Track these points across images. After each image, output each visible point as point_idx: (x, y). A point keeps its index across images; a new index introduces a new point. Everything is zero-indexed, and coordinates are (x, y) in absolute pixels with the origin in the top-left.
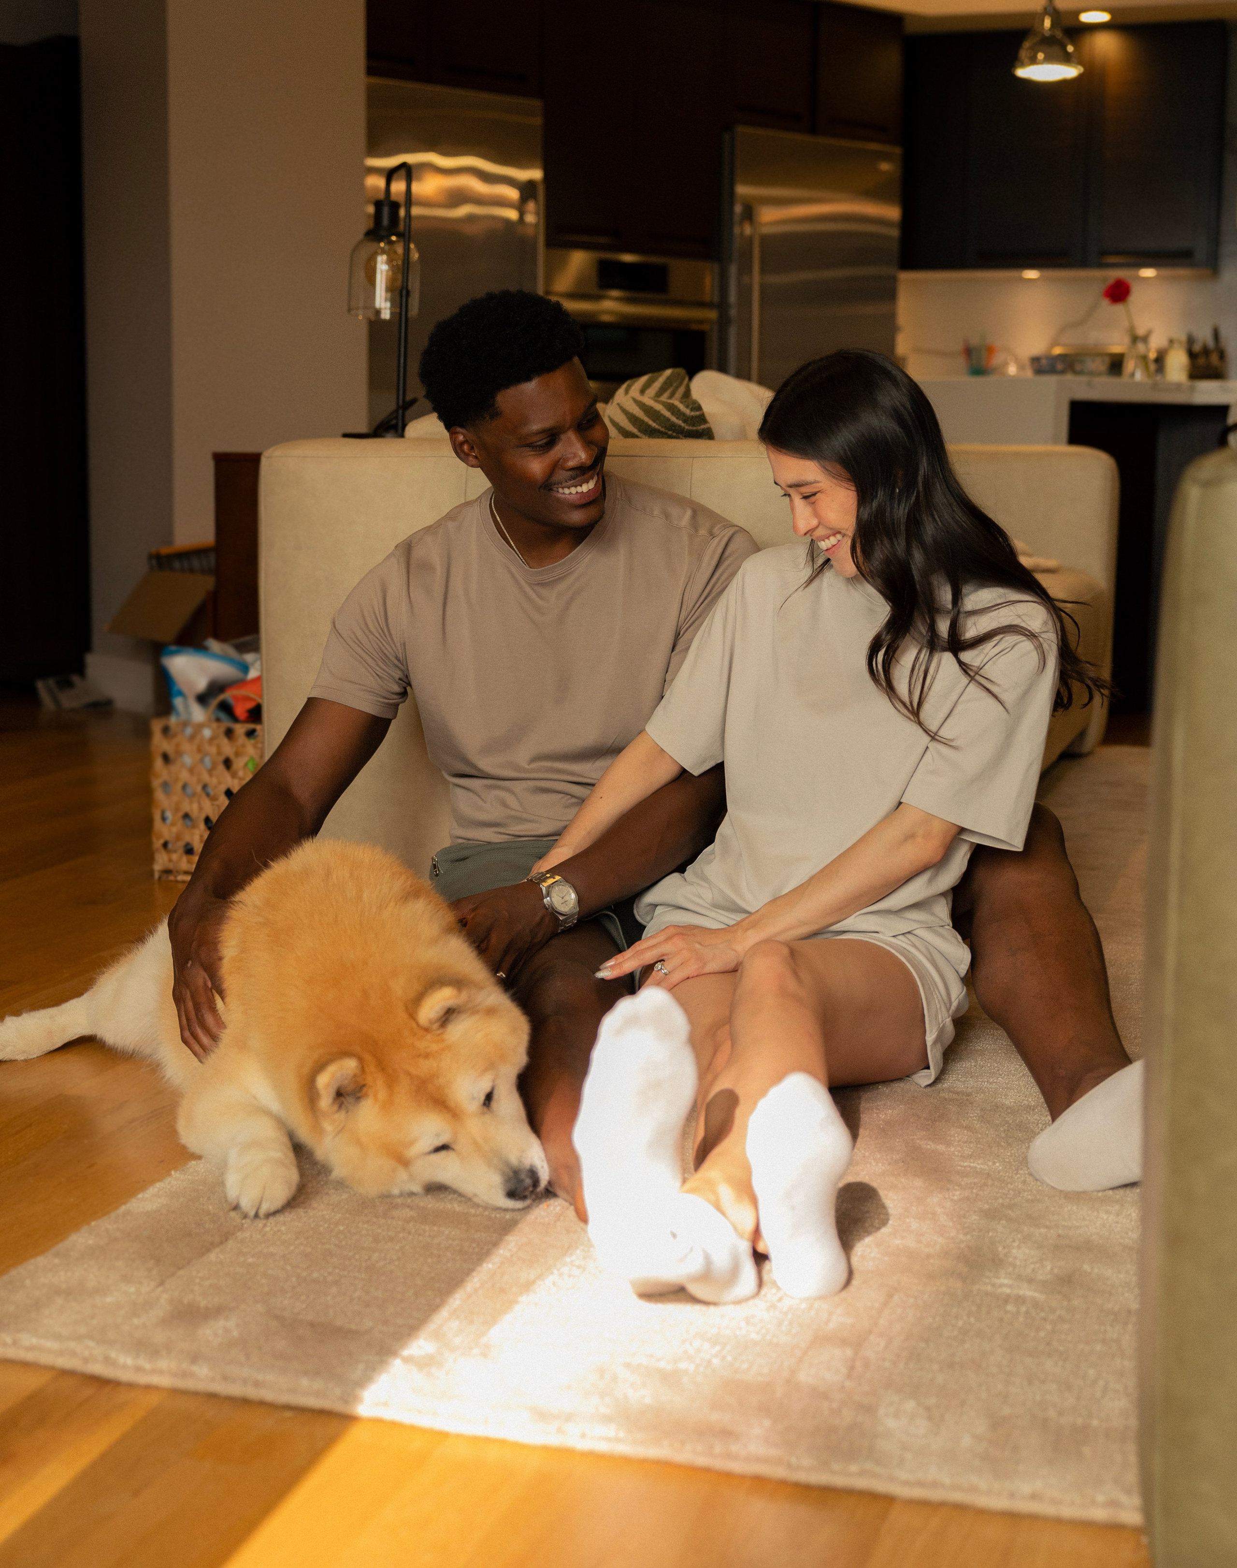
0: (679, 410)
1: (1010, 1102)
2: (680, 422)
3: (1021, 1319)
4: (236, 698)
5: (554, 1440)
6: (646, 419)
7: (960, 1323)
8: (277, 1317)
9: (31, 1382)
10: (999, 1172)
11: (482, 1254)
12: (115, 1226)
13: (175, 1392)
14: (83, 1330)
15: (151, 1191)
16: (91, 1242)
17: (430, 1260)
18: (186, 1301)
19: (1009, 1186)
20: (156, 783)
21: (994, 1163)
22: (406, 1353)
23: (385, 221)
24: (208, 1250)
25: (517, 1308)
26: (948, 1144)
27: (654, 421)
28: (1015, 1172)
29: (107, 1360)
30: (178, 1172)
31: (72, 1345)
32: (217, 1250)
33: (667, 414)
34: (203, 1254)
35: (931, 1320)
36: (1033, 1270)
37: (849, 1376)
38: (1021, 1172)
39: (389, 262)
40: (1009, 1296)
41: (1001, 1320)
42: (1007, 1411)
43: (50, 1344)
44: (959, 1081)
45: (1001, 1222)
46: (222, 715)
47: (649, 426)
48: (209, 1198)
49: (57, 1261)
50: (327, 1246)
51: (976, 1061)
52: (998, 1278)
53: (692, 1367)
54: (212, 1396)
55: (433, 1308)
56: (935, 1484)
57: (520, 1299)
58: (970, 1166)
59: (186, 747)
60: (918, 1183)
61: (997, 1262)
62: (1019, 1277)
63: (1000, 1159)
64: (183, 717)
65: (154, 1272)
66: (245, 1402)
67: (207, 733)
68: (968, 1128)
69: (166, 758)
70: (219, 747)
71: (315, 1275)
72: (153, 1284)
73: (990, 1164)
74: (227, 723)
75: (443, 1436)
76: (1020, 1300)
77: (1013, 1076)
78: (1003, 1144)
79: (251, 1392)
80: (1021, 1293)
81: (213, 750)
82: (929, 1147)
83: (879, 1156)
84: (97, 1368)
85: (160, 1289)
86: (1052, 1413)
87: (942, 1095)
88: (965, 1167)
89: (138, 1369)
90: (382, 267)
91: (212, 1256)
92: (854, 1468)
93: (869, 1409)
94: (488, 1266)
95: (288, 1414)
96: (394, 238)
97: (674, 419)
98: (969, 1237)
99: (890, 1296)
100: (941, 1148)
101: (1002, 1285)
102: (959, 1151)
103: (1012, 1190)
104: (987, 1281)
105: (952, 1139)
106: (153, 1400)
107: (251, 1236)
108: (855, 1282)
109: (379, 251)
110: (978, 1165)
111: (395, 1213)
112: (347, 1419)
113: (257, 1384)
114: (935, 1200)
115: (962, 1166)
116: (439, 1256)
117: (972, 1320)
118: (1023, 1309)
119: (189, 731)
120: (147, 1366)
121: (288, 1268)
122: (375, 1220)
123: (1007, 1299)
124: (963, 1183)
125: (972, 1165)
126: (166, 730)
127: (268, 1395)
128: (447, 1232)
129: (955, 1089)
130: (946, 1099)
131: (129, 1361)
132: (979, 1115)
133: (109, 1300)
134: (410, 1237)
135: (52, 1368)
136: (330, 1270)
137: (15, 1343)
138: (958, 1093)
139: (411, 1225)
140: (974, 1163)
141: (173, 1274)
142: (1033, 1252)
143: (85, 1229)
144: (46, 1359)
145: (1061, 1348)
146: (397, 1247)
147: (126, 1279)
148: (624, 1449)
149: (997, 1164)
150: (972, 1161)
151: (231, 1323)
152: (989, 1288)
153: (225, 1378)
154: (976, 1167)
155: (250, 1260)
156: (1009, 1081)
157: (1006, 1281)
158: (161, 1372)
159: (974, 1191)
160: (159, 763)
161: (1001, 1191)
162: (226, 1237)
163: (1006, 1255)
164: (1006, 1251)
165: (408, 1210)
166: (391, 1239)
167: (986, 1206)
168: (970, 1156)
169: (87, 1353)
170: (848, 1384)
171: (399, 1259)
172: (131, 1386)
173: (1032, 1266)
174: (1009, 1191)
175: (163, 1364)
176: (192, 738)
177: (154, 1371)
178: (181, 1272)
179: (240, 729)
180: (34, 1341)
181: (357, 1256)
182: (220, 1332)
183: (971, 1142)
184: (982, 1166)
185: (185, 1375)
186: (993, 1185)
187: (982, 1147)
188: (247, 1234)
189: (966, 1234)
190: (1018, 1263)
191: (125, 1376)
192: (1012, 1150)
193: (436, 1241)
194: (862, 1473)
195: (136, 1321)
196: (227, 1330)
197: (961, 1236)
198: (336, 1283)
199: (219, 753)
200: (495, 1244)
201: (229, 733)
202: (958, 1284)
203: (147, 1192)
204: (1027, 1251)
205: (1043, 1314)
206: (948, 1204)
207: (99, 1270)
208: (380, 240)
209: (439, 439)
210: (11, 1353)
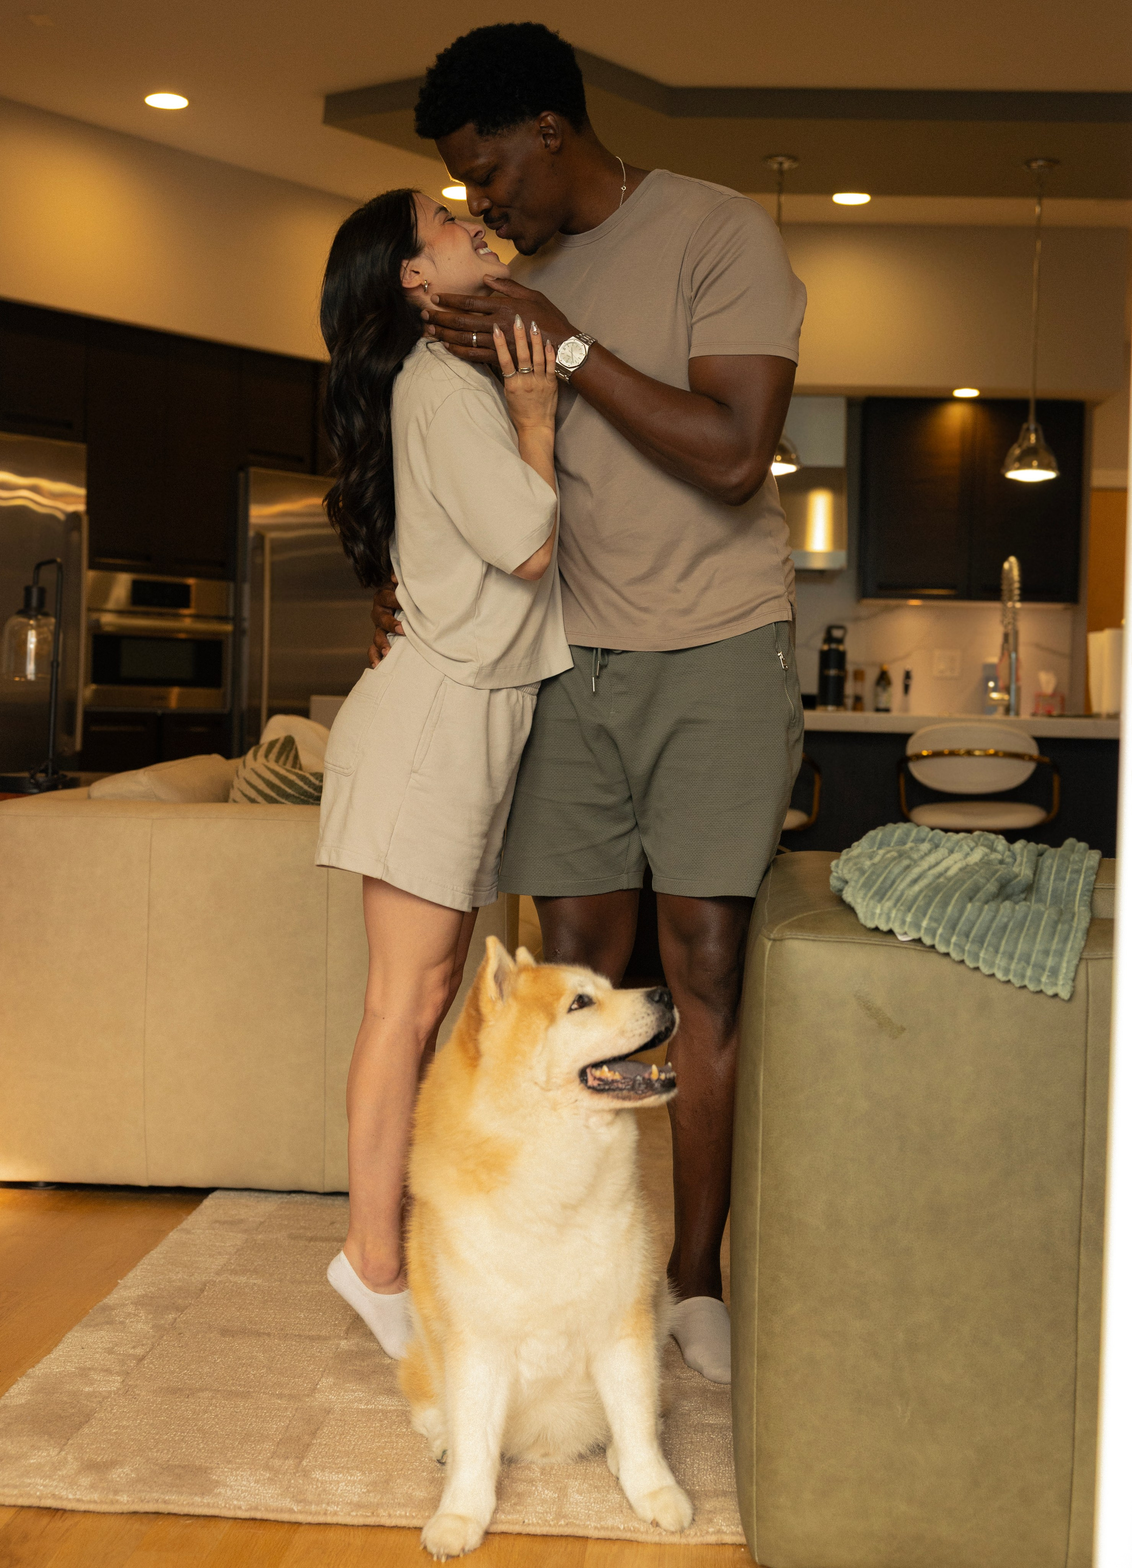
0: (310, 781)
2: (311, 790)
6: (282, 786)
8: (154, 1464)
18: (86, 1458)
23: (34, 602)
24: (80, 1427)
25: (315, 1448)
27: (290, 788)
29: (53, 1496)
31: (25, 1490)
32: (87, 1426)
33: (301, 784)
34: (78, 1429)
39: (38, 635)
47: (285, 791)
54: (135, 1513)
57: (314, 1442)
65: (52, 1442)
66: (158, 1514)
72: (57, 1450)
79: (160, 1508)
85: (63, 1453)
89: (78, 1500)
90: (32, 639)
91: (86, 1430)
96: (40, 617)
97: (306, 787)
107: (106, 1415)
109: (29, 627)
111: (198, 1394)
120: (84, 1499)
121: (143, 1434)
122: (186, 1400)
127: (175, 1509)
131: (70, 1496)
133: (32, 1461)
134: (218, 1409)
139: (214, 1401)
141: (66, 1444)
146: (212, 1416)
147: (35, 1448)
155: (114, 1431)
158: (94, 1502)
162: (88, 1418)
166: (205, 1412)
169: (37, 1494)
175: (94, 1496)
177: (90, 1502)
178: (70, 1441)
182: (122, 1475)
196: (126, 1474)
198: (182, 1441)
207: (12, 1443)
208: (30, 618)
209: (123, 801)
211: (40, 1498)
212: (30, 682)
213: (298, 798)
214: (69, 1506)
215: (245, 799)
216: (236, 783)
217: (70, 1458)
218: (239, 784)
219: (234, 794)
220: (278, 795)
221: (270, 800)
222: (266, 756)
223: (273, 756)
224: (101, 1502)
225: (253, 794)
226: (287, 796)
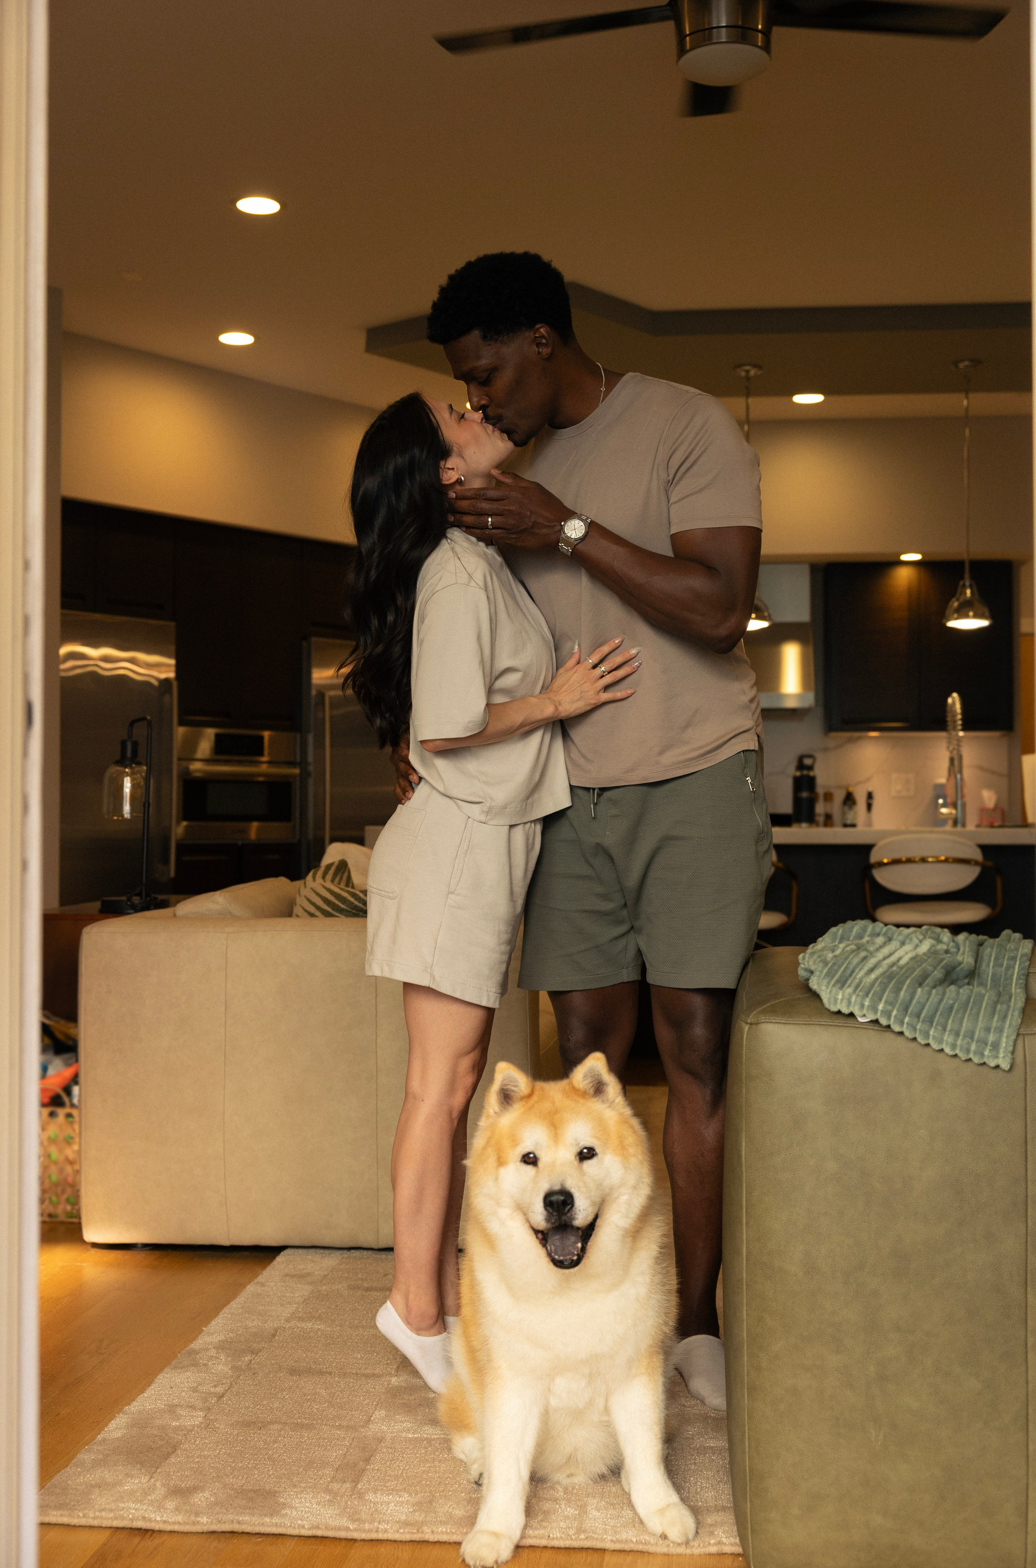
6: (337, 902)
8: (232, 1489)
12: (102, 1447)
18: (173, 1485)
23: (129, 754)
24: (168, 1457)
27: (343, 904)
29: (144, 1519)
30: (121, 1414)
31: (121, 1513)
32: (173, 1456)
33: (352, 900)
34: (166, 1459)
39: (132, 780)
43: (106, 1515)
47: (340, 907)
54: (215, 1533)
65: (144, 1471)
66: (232, 1533)
72: (147, 1478)
79: (237, 1528)
84: (140, 1524)
85: (153, 1480)
89: (163, 1522)
90: (128, 784)
91: (173, 1460)
96: (134, 765)
97: (356, 903)
107: (189, 1447)
109: (126, 773)
111: (270, 1427)
113: (239, 1522)
116: (308, 1449)
122: (259, 1432)
127: (248, 1529)
131: (158, 1517)
133: (126, 1488)
135: (111, 1528)
137: (84, 1516)
141: (155, 1472)
147: (128, 1476)
151: (207, 1494)
153: (219, 1522)
155: (197, 1460)
162: (175, 1448)
166: (275, 1442)
178: (159, 1470)
182: (203, 1499)
188: (187, 1446)
196: (206, 1498)
203: (109, 1427)
207: (109, 1472)
208: (126, 767)
209: (203, 919)
210: (83, 1522)
211: (132, 1520)
212: (127, 820)
213: (351, 912)
214: (157, 1527)
215: (306, 914)
216: (298, 901)
217: (158, 1484)
218: (301, 901)
219: (297, 910)
220: (333, 909)
221: (327, 914)
222: (324, 877)
223: (329, 876)
224: (185, 1523)
225: (312, 909)
226: (341, 911)
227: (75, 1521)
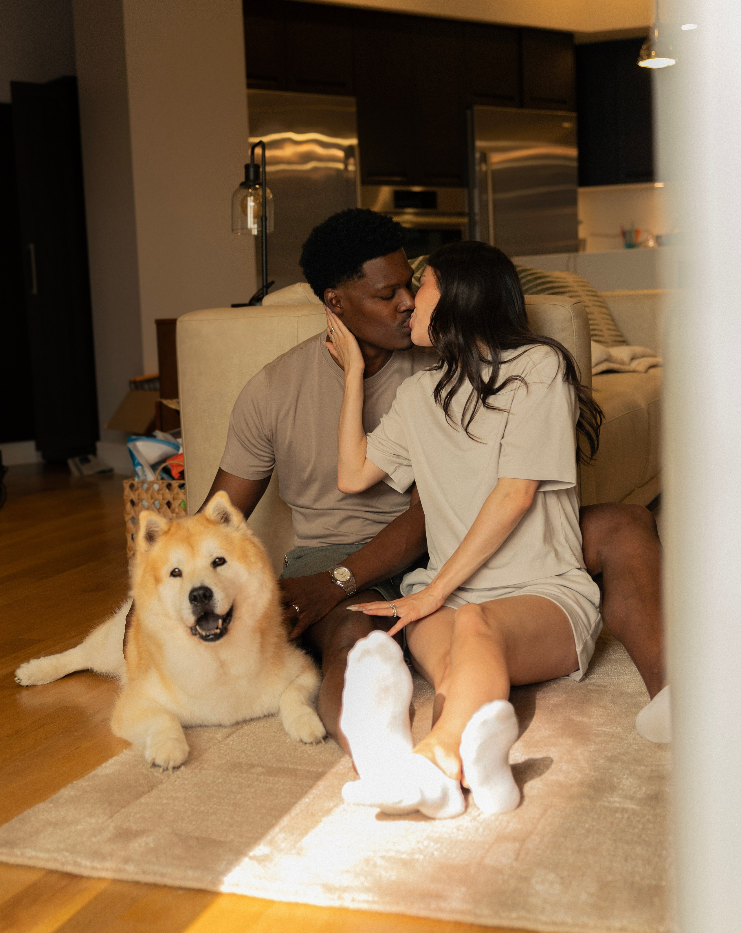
1: (630, 690)
3: (624, 822)
4: (172, 465)
5: (336, 903)
7: (587, 826)
8: (177, 835)
9: (32, 878)
10: (619, 733)
11: (303, 792)
12: (87, 783)
13: (115, 881)
14: (62, 846)
15: (111, 761)
16: (72, 793)
17: (271, 798)
18: (124, 827)
19: (625, 741)
20: (127, 518)
21: (617, 728)
22: (251, 854)
23: (252, 176)
24: (141, 796)
25: (321, 825)
26: (590, 717)
28: (629, 733)
29: (75, 863)
30: (127, 750)
31: (55, 855)
32: (146, 796)
34: (137, 799)
35: (569, 824)
36: (635, 792)
37: (516, 859)
38: (633, 733)
40: (618, 808)
41: (612, 823)
42: (610, 878)
43: (42, 855)
44: (600, 678)
45: (618, 764)
46: (165, 476)
48: (144, 765)
49: (51, 805)
50: (211, 792)
51: (612, 666)
52: (612, 797)
53: (422, 857)
54: (137, 883)
55: (270, 826)
56: (562, 924)
57: (323, 819)
58: (601, 730)
59: (144, 496)
60: (570, 741)
61: (613, 788)
62: (626, 797)
63: (621, 725)
64: (142, 478)
65: (108, 810)
66: (155, 886)
67: (156, 487)
68: (603, 707)
69: (133, 503)
70: (163, 495)
71: (202, 809)
72: (106, 817)
73: (614, 728)
74: (168, 480)
75: (271, 903)
76: (624, 810)
77: (634, 674)
78: (623, 716)
79: (159, 880)
80: (626, 806)
81: (160, 497)
82: (578, 719)
83: (547, 726)
84: (69, 869)
85: (110, 820)
86: (637, 878)
87: (589, 687)
88: (598, 731)
89: (93, 868)
90: (251, 204)
91: (143, 800)
92: (514, 915)
93: (526, 879)
94: (306, 800)
95: (180, 892)
96: (257, 186)
98: (597, 773)
99: (545, 811)
100: (585, 720)
101: (614, 802)
102: (596, 721)
103: (627, 743)
104: (605, 799)
105: (593, 714)
106: (103, 886)
107: (167, 787)
108: (525, 803)
109: (249, 194)
110: (606, 729)
111: (253, 770)
112: (215, 894)
113: (162, 875)
114: (579, 752)
115: (597, 730)
116: (277, 795)
117: (594, 823)
118: (626, 816)
119: (146, 486)
120: (99, 866)
121: (187, 805)
122: (240, 775)
123: (616, 810)
124: (597, 741)
125: (603, 729)
126: (132, 486)
127: (169, 882)
128: (283, 781)
129: (598, 683)
130: (591, 690)
131: (88, 864)
132: (611, 699)
133: (79, 827)
134: (261, 785)
135: (42, 869)
136: (212, 806)
137: (22, 854)
138: (599, 686)
139: (262, 777)
140: (604, 728)
141: (118, 811)
142: (635, 781)
143: (70, 785)
144: (41, 864)
145: (647, 839)
146: (253, 791)
147: (90, 815)
148: (377, 907)
149: (619, 728)
150: (603, 727)
151: (150, 839)
152: (606, 804)
153: (144, 872)
154: (605, 731)
155: (165, 801)
156: (631, 678)
157: (617, 799)
158: (107, 870)
159: (603, 745)
160: (129, 505)
161: (619, 744)
162: (152, 787)
163: (619, 783)
164: (619, 781)
165: (260, 768)
166: (249, 786)
167: (610, 754)
168: (602, 724)
169: (64, 860)
170: (515, 864)
171: (253, 798)
172: (89, 878)
173: (634, 790)
174: (624, 745)
175: (109, 864)
176: (148, 490)
177: (102, 869)
178: (123, 810)
179: (175, 484)
180: (33, 853)
181: (228, 797)
182: (143, 844)
183: (604, 716)
184: (609, 730)
185: (120, 871)
186: (615, 741)
187: (610, 718)
188: (164, 786)
189: (595, 772)
190: (625, 788)
191: (85, 872)
192: (628, 719)
193: (277, 786)
194: (519, 918)
195: (94, 840)
196: (147, 844)
197: (593, 773)
198: (215, 813)
199: (163, 499)
200: (311, 787)
201: (169, 486)
202: (588, 802)
203: (108, 762)
204: (632, 780)
205: (638, 819)
206: (586, 754)
207: (75, 810)
208: (249, 188)
209: (280, 307)
210: (20, 861)
211: (63, 864)
217: (112, 825)
224: (111, 870)
227: (12, 860)
